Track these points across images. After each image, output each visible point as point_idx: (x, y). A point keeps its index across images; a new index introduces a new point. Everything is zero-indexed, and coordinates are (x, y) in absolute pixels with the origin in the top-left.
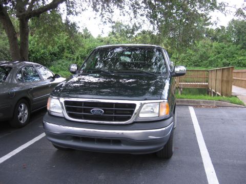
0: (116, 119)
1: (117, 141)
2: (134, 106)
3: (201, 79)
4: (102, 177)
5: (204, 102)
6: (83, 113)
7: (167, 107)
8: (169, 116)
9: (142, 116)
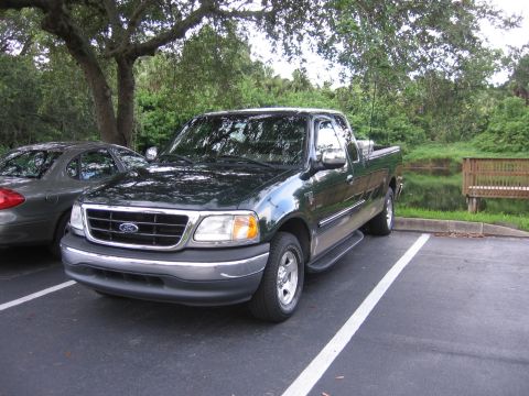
0: (159, 242)
1: (157, 279)
2: (184, 219)
3: (518, 179)
4: (135, 341)
6: (111, 230)
7: (251, 226)
8: (258, 241)
9: (198, 237)
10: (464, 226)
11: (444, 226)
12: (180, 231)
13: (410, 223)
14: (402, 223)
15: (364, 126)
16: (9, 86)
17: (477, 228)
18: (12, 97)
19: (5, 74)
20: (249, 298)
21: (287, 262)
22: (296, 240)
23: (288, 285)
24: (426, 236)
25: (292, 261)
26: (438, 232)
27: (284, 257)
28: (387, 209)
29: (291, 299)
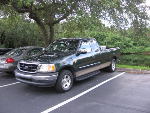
6: (23, 68)
7: (53, 67)
8: (55, 71)
9: (40, 70)
11: (130, 70)
12: (36, 68)
13: (121, 69)
14: (118, 69)
15: (132, 41)
16: (30, 32)
17: (139, 71)
18: (30, 34)
19: (29, 28)
20: (53, 86)
21: (67, 77)
22: (70, 72)
23: (67, 83)
24: (124, 73)
25: (69, 77)
26: (128, 72)
27: (65, 76)
28: (113, 65)
29: (68, 87)
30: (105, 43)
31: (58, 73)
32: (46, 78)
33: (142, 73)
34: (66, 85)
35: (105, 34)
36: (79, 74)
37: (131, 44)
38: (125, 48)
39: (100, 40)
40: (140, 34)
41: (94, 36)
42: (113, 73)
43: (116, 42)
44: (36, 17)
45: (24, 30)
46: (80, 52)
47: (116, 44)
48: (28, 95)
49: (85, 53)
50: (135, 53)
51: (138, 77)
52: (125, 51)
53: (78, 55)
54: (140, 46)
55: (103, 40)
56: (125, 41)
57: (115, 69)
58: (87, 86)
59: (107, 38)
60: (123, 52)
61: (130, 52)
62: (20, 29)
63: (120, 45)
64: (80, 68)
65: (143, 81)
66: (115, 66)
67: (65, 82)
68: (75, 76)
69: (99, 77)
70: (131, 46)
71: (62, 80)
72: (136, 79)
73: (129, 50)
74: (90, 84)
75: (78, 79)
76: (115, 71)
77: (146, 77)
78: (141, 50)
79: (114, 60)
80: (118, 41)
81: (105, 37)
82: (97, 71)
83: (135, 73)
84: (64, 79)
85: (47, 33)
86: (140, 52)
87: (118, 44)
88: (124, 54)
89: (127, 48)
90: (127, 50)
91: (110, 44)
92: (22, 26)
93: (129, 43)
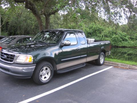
5: (122, 65)
6: (3, 57)
7: (30, 59)
8: (32, 63)
9: (17, 61)
10: (124, 65)
11: (118, 65)
13: (109, 63)
14: (107, 63)
17: (127, 66)
20: (30, 77)
21: (46, 69)
22: (50, 64)
23: (46, 76)
24: (112, 67)
25: (49, 69)
26: (116, 66)
27: (45, 68)
28: (101, 58)
29: (47, 79)
30: (103, 36)
31: (36, 64)
32: (23, 69)
33: (129, 68)
34: (45, 78)
35: (103, 28)
36: (61, 66)
37: (127, 38)
38: (121, 42)
39: (98, 32)
40: (133, 29)
41: (93, 28)
42: (101, 66)
43: (113, 35)
44: (33, 8)
45: (26, 20)
46: (63, 44)
47: (113, 37)
48: (5, 84)
49: (69, 45)
50: (130, 47)
51: (125, 73)
52: (120, 45)
53: (61, 47)
54: (135, 40)
55: (100, 33)
56: (122, 35)
57: (104, 62)
58: (69, 79)
59: (104, 31)
60: (119, 45)
61: (126, 46)
62: (22, 18)
63: (116, 39)
64: (62, 60)
65: (129, 78)
66: (103, 59)
67: (44, 74)
68: (56, 69)
69: (85, 70)
70: (126, 40)
71: (41, 72)
72: (122, 75)
73: (125, 44)
74: (73, 77)
75: (59, 72)
76: (103, 64)
77: (133, 73)
78: (136, 44)
79: (103, 53)
80: (115, 35)
81: (103, 30)
82: (83, 64)
83: (123, 68)
84: (43, 71)
85: (42, 24)
86: (135, 47)
87: (115, 37)
88: (120, 47)
89: (123, 42)
90: (122, 43)
91: (107, 37)
92: (24, 16)
93: (125, 38)
